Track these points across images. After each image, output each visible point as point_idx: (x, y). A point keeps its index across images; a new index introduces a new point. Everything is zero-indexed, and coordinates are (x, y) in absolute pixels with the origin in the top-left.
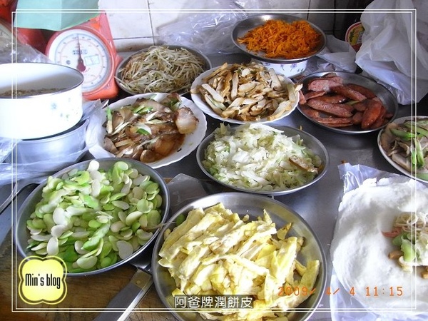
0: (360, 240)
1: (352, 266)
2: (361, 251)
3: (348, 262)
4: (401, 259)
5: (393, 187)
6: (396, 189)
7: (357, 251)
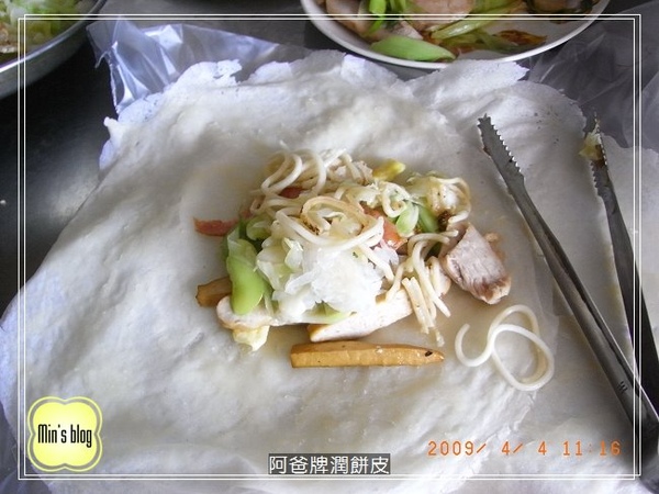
0: (114, 251)
1: (66, 337)
2: (108, 288)
3: (61, 322)
4: (223, 306)
5: (297, 87)
6: (304, 92)
7: (99, 288)
